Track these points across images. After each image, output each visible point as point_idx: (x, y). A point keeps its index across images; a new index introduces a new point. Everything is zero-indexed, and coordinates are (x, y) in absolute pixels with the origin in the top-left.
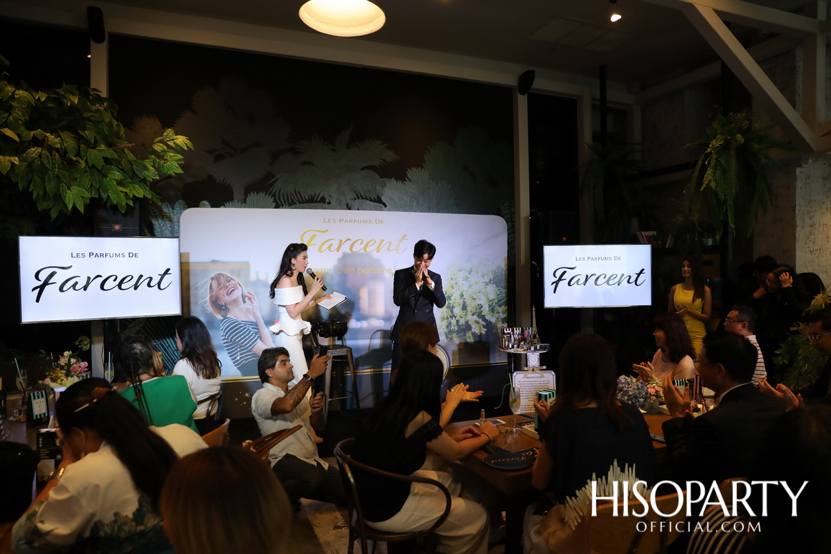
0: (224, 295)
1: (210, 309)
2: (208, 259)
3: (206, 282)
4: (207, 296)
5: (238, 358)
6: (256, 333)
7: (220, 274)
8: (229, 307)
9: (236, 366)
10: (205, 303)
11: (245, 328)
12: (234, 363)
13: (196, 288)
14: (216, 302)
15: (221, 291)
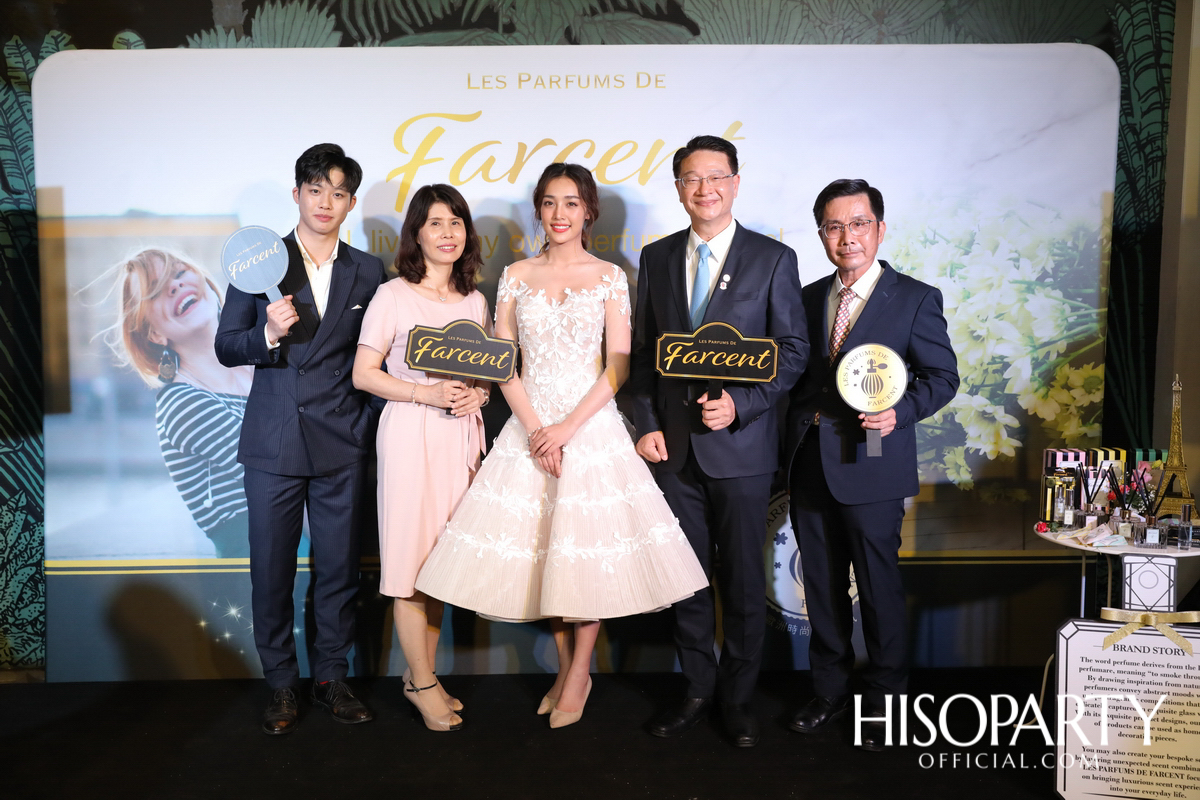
0: (165, 317)
1: (126, 357)
2: (117, 208)
3: (113, 278)
4: (114, 320)
5: (208, 503)
7: (154, 253)
8: (183, 351)
9: (201, 525)
10: (111, 337)
11: (229, 415)
12: (196, 516)
13: (84, 295)
14: (141, 337)
15: (158, 305)
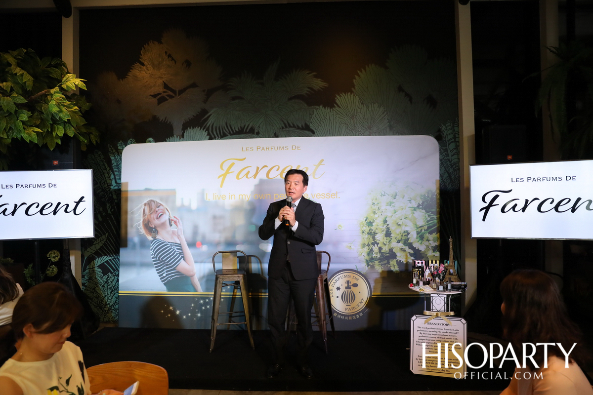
0: (154, 219)
1: (143, 231)
2: (142, 188)
3: (140, 208)
4: (140, 220)
5: (164, 275)
6: (180, 253)
7: (152, 201)
8: (158, 229)
9: (162, 281)
10: (139, 226)
11: (171, 248)
12: (161, 279)
13: (132, 213)
14: (148, 226)
15: (152, 216)
